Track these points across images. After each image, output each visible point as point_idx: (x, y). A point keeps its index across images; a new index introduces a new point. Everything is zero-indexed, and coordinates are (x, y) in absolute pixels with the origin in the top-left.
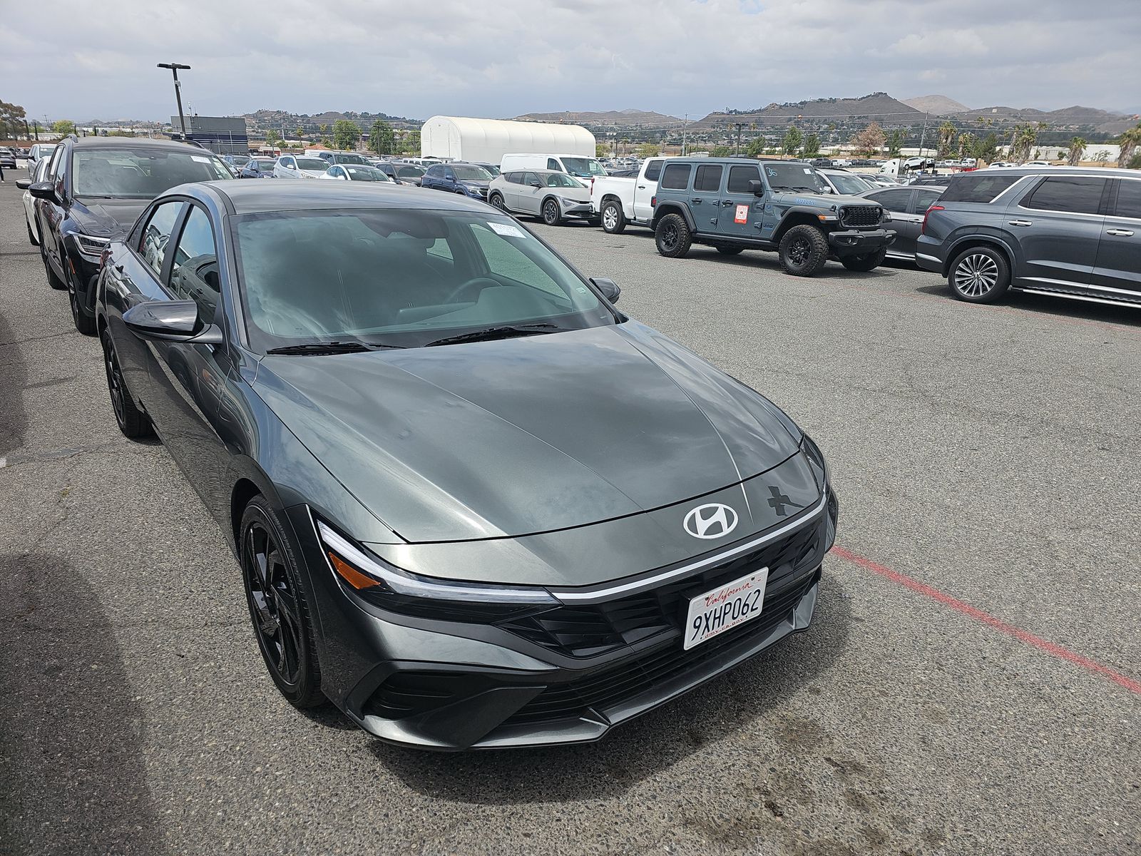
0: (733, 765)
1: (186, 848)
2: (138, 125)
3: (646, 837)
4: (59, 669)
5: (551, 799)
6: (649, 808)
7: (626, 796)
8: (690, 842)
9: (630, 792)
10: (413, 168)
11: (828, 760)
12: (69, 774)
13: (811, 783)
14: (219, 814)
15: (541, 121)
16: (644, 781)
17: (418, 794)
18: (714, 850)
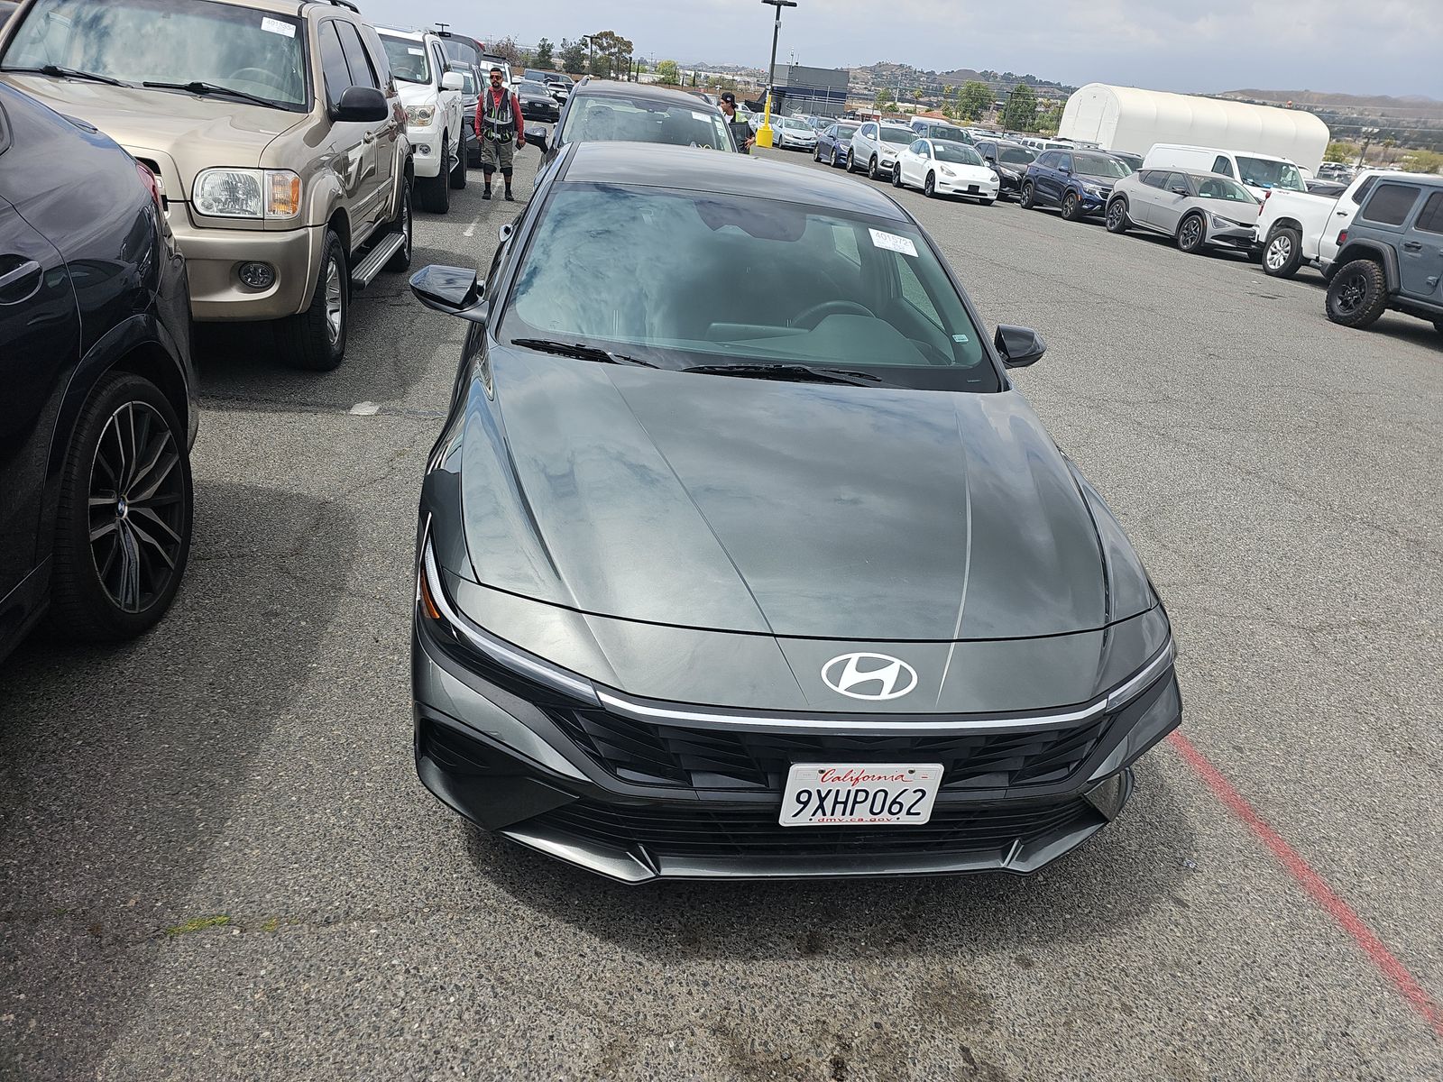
0: (832, 997)
1: (245, 816)
2: (743, 72)
3: (660, 1022)
4: (277, 615)
5: (593, 931)
6: (690, 993)
7: (676, 967)
8: (703, 1051)
9: (685, 964)
10: (1022, 151)
11: (965, 1050)
12: (213, 710)
13: (914, 1064)
14: (293, 798)
15: (1261, 102)
16: (709, 962)
17: (470, 862)
18: (723, 1075)
